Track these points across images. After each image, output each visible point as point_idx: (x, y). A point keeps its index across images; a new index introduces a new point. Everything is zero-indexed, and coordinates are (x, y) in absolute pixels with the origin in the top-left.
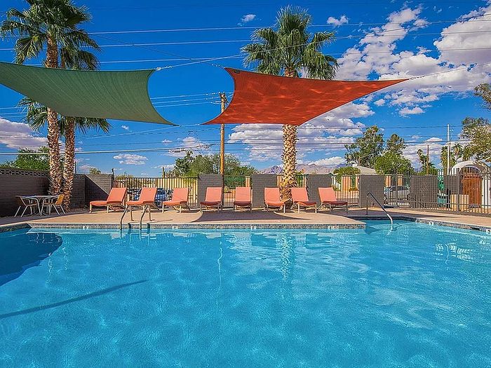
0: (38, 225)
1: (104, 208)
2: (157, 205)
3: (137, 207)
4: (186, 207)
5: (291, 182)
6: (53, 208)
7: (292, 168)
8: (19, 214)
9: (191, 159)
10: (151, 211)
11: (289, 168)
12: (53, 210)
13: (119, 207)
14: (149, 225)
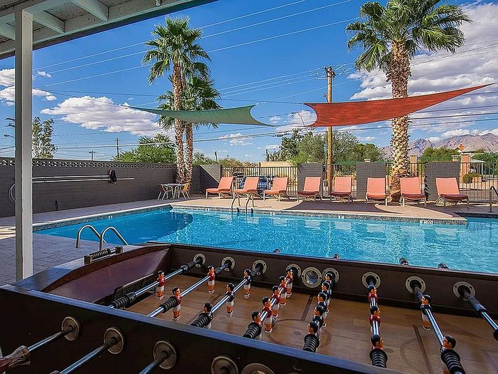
0: (179, 206)
1: (217, 195)
2: (258, 194)
3: (242, 195)
4: (285, 196)
5: (402, 172)
6: (181, 194)
7: (403, 156)
8: (161, 198)
9: (299, 137)
10: (254, 199)
11: (398, 155)
12: (181, 195)
13: (228, 194)
14: (252, 210)
